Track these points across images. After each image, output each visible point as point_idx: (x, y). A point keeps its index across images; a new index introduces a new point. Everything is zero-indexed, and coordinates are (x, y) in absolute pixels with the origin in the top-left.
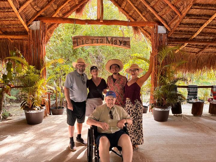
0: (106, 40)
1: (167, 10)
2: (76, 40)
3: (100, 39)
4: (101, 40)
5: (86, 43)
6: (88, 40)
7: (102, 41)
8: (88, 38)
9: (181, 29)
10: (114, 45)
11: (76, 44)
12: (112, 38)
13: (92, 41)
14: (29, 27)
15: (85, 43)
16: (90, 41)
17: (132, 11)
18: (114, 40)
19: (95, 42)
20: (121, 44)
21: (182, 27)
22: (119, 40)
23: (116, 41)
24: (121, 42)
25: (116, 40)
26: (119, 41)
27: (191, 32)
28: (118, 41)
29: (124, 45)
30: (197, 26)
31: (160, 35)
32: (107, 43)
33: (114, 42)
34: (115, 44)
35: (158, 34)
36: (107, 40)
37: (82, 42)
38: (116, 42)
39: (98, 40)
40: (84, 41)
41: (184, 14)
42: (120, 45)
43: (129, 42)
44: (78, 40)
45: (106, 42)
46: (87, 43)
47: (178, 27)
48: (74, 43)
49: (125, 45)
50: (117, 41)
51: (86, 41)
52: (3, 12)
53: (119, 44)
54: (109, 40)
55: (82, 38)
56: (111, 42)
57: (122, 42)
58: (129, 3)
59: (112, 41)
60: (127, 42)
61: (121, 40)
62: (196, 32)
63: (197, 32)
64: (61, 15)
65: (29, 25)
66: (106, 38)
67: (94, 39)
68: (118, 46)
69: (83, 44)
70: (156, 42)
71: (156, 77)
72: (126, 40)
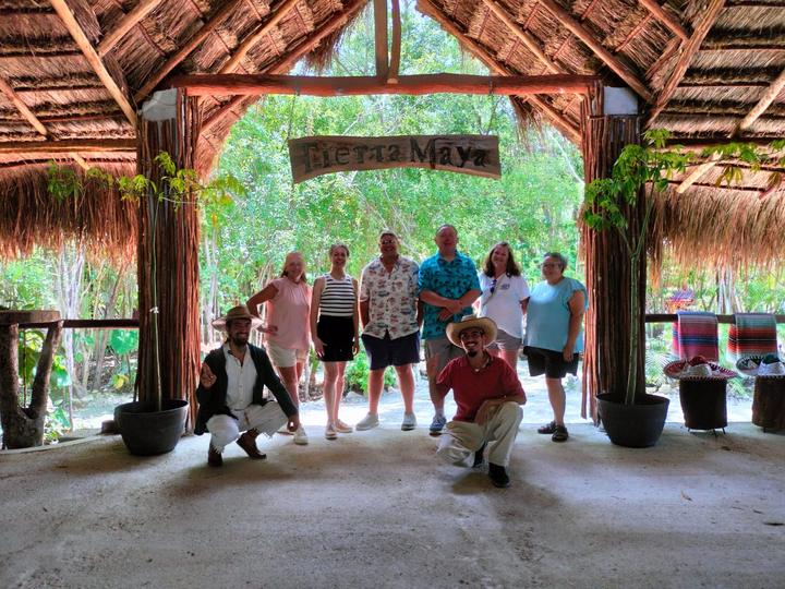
0: (409, 149)
1: (636, 23)
2: (302, 153)
3: (388, 144)
4: (392, 151)
5: (337, 159)
6: (345, 152)
7: (397, 152)
8: (346, 144)
9: (693, 92)
10: (438, 165)
11: (304, 165)
12: (432, 140)
13: (361, 155)
14: (139, 112)
15: (334, 161)
16: (352, 153)
17: (509, 46)
18: (438, 147)
19: (371, 158)
20: (468, 163)
21: (696, 85)
22: (457, 147)
23: (446, 152)
24: (468, 154)
25: (445, 148)
26: (460, 149)
27: (735, 104)
28: (454, 151)
29: (477, 163)
30: (756, 80)
31: (615, 120)
32: (413, 160)
33: (441, 156)
34: (443, 162)
35: (605, 119)
36: (413, 149)
37: (322, 160)
38: (449, 154)
39: (383, 150)
40: (332, 154)
41: (702, 29)
42: (462, 166)
43: (496, 152)
44: (311, 153)
45: (408, 155)
46: (340, 161)
47: (681, 85)
48: (295, 161)
49: (481, 163)
50: (449, 150)
51: (337, 153)
52: (46, 55)
53: (459, 161)
54: (423, 148)
55: (325, 145)
56: (428, 155)
57: (470, 154)
58: (495, 16)
59: (433, 151)
60: (489, 151)
61: (465, 148)
62: (754, 104)
63: (760, 104)
64: (252, 70)
65: (140, 106)
66: (409, 142)
67: (366, 148)
68: (456, 169)
69: (327, 166)
70: (600, 147)
71: (603, 280)
72: (483, 147)
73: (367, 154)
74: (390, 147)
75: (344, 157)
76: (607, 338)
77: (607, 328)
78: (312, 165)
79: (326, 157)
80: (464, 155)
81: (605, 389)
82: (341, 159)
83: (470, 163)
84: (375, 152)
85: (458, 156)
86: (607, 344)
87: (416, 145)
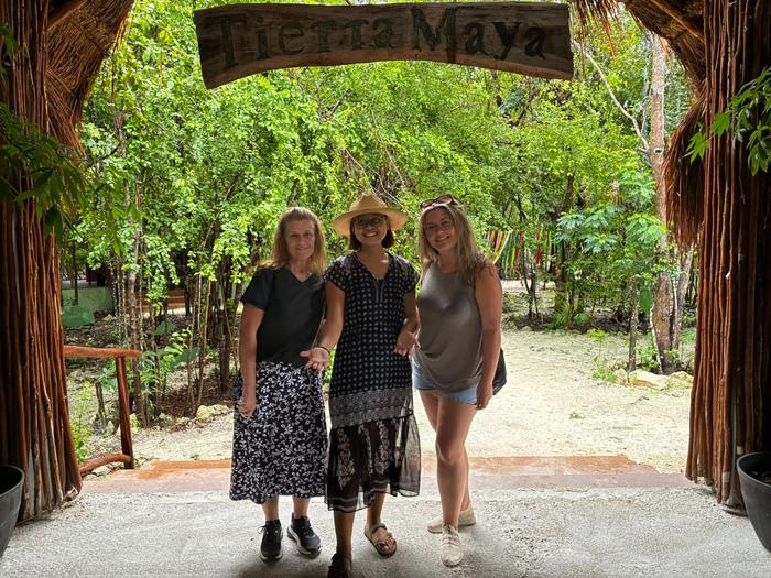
0: (411, 26)
2: (220, 33)
3: (371, 19)
4: (379, 30)
5: (282, 45)
6: (296, 31)
7: (389, 31)
8: (298, 18)
10: (461, 57)
11: (223, 54)
12: (451, 11)
13: (324, 37)
15: (277, 49)
16: (308, 34)
18: (460, 23)
19: (342, 43)
20: (515, 51)
22: (496, 24)
23: (474, 32)
24: (514, 35)
25: (473, 25)
26: (500, 27)
28: (490, 31)
29: (529, 51)
32: (417, 47)
33: (466, 38)
34: (470, 50)
36: (415, 27)
37: (255, 45)
38: (480, 36)
39: (363, 28)
40: (272, 35)
42: (503, 57)
43: (564, 31)
44: (234, 32)
45: (409, 37)
46: (287, 47)
48: (206, 49)
49: (538, 52)
50: (480, 27)
51: (280, 35)
53: (499, 47)
54: (434, 24)
55: (260, 19)
56: (444, 38)
57: (518, 35)
59: (451, 30)
60: (551, 31)
61: (508, 24)
66: (409, 13)
67: (333, 25)
68: (493, 62)
69: (264, 56)
70: (750, 22)
71: (746, 259)
72: (542, 23)
73: (336, 35)
74: (377, 22)
75: (294, 41)
76: (749, 359)
77: (750, 342)
78: (236, 54)
79: (262, 40)
80: (508, 37)
81: (743, 445)
82: (289, 44)
83: (517, 51)
84: (349, 31)
85: (497, 40)
86: (749, 369)
87: (423, 20)
